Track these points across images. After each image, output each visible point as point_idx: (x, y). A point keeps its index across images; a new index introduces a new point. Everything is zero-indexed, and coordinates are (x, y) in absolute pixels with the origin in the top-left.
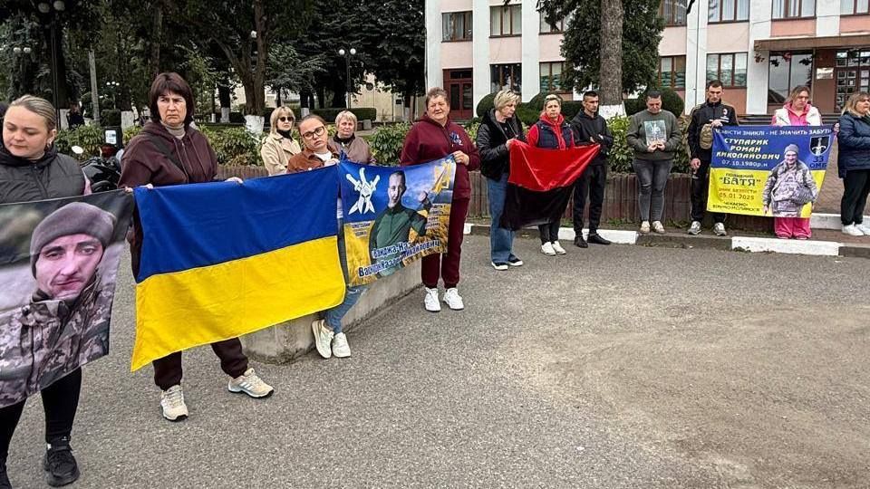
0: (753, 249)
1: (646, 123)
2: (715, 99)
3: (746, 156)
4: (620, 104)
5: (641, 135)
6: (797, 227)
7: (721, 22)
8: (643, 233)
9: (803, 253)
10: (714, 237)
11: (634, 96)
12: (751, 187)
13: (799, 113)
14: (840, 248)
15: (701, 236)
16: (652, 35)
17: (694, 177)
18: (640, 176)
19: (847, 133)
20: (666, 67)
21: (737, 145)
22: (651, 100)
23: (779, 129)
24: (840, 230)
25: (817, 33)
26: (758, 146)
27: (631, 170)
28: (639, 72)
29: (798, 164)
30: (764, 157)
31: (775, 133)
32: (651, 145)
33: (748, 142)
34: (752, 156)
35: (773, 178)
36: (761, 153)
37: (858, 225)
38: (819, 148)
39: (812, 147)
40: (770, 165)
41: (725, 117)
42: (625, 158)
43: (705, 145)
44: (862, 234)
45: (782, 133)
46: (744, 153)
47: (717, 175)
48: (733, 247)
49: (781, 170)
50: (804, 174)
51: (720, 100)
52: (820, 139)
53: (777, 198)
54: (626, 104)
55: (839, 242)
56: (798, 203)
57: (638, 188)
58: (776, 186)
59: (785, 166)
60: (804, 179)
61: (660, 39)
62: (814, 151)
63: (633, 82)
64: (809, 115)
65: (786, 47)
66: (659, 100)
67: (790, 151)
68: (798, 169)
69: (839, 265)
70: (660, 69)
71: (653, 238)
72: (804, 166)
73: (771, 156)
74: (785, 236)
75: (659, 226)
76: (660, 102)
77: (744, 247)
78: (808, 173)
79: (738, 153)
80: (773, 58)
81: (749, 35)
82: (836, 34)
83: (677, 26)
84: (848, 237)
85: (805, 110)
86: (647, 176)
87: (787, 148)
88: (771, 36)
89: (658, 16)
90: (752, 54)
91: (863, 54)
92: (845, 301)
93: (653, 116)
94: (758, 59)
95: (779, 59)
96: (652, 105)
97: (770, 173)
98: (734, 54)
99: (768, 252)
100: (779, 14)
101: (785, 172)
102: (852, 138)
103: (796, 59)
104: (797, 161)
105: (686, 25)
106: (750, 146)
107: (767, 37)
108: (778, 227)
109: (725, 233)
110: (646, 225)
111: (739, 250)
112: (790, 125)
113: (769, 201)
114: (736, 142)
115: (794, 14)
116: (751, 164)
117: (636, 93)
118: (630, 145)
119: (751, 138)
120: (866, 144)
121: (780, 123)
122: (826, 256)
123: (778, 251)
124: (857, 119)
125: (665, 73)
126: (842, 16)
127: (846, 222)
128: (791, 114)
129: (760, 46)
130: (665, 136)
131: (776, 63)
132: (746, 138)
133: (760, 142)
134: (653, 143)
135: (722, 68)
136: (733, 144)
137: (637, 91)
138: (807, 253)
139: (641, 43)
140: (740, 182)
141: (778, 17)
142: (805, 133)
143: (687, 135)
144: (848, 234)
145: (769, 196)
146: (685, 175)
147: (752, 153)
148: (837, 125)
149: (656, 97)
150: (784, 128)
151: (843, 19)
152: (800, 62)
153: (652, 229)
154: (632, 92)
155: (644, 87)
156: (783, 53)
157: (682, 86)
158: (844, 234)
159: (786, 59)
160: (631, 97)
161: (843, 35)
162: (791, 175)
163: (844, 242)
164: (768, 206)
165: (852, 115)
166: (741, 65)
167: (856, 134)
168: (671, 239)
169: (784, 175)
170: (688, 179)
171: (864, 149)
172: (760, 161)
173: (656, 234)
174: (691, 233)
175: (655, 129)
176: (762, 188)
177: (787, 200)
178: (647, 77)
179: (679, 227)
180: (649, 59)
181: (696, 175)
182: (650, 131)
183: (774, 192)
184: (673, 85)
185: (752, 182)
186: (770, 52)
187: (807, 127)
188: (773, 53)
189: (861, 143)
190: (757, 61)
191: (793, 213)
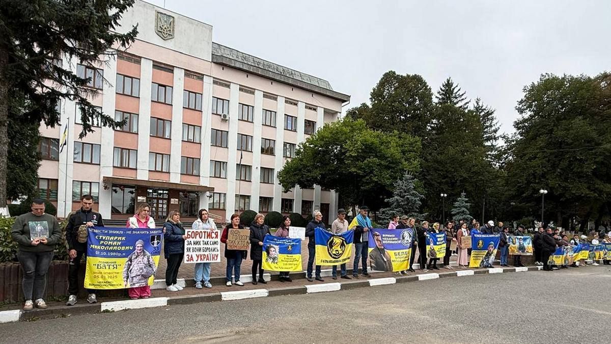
0: (116, 309)
1: (31, 223)
2: (87, 208)
3: (111, 248)
4: (5, 207)
5: (26, 232)
6: (143, 291)
7: (82, 163)
8: (26, 310)
9: (147, 307)
10: (88, 305)
11: (18, 202)
12: (115, 270)
13: (143, 221)
14: (168, 300)
15: (77, 306)
16: (32, 162)
17: (71, 264)
18: (24, 265)
19: (169, 233)
20: (43, 185)
21: (104, 240)
22: (35, 206)
23: (132, 230)
24: (166, 289)
25: (138, 177)
26: (119, 241)
27: (16, 260)
28: (21, 186)
29: (144, 252)
30: (123, 248)
31: (130, 232)
32: (35, 240)
33: (112, 238)
34: (115, 248)
35: (129, 262)
36: (122, 245)
37: (174, 285)
38: (156, 242)
39: (151, 242)
40: (127, 254)
41: (95, 221)
42: (9, 250)
43: (82, 240)
44: (177, 290)
45: (134, 232)
46: (110, 246)
47: (92, 262)
48: (102, 310)
49: (134, 257)
50: (148, 259)
51: (91, 209)
52: (156, 237)
53: (133, 275)
54: (9, 207)
55: (167, 297)
56: (145, 277)
57: (22, 275)
58: (131, 267)
59: (136, 254)
60: (149, 261)
61: (39, 166)
62: (153, 244)
63: (16, 193)
64: (149, 222)
65: (121, 183)
66: (43, 206)
67: (139, 244)
68: (144, 256)
69: (168, 311)
70: (38, 187)
71: (36, 314)
72: (147, 253)
73: (127, 248)
74: (136, 297)
75: (41, 302)
76: (44, 207)
77: (110, 309)
78: (150, 258)
79: (105, 246)
80: (114, 188)
81: (100, 173)
82: (147, 180)
83: (52, 160)
84: (171, 293)
85: (147, 220)
86: (31, 265)
87: (137, 243)
88: (113, 176)
89: (38, 150)
90: (102, 184)
91: (159, 192)
92: (178, 337)
93: (38, 218)
94: (106, 188)
95: (118, 189)
96: (36, 209)
97: (127, 259)
98: (91, 183)
99: (126, 310)
100: (118, 164)
101: (136, 258)
102: (172, 236)
103: (127, 190)
104: (143, 250)
105: (58, 161)
106: (114, 241)
107: (111, 176)
108: (131, 292)
109: (96, 301)
110: (29, 304)
111: (107, 311)
112: (138, 227)
113: (128, 277)
114: (104, 238)
115: (126, 165)
116: (114, 254)
117: (19, 200)
118: (14, 239)
119: (114, 235)
120: (179, 239)
121: (132, 226)
122: (161, 306)
123: (131, 308)
124: (174, 225)
125: (42, 189)
126: (149, 171)
127: (169, 284)
128: (139, 221)
129: (106, 180)
130: (48, 233)
131: (116, 191)
132: (111, 235)
133: (120, 238)
134: (37, 239)
135: (83, 190)
136: (102, 239)
137: (19, 199)
138: (150, 306)
139: (24, 166)
140: (107, 267)
141: (117, 166)
142: (148, 233)
143: (65, 233)
144: (170, 291)
145: (128, 274)
146: (64, 262)
147: (115, 246)
148: (165, 228)
149: (40, 203)
150: (135, 230)
151: (150, 172)
152: (129, 192)
153: (35, 305)
154: (15, 199)
155: (25, 197)
156: (120, 186)
157: (56, 199)
158: (168, 291)
159: (122, 189)
160: (14, 203)
161: (150, 180)
162: (140, 260)
163: (170, 296)
164: (127, 281)
165: (171, 222)
166: (95, 190)
167: (174, 233)
168: (52, 312)
169: (136, 260)
170: (67, 265)
171: (178, 242)
172: (120, 251)
173: (38, 310)
174: (69, 305)
175: (39, 228)
176: (122, 270)
177: (139, 275)
178: (28, 190)
179: (59, 301)
180: (30, 178)
181: (73, 262)
182: (34, 229)
183: (130, 271)
184: (48, 198)
185: (115, 266)
186: (112, 184)
187: (149, 229)
188: (114, 185)
189: (177, 238)
190: (105, 189)
191: (143, 284)
